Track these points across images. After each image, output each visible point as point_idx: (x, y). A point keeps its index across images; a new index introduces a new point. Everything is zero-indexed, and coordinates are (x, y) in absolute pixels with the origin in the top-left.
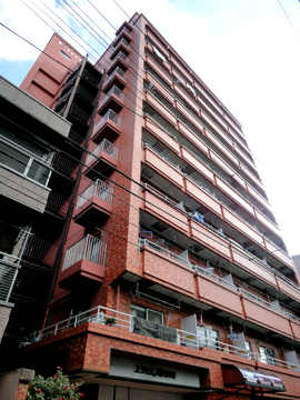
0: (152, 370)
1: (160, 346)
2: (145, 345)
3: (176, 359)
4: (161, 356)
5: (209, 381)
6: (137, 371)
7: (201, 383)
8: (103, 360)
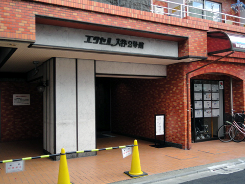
0: (109, 40)
1: (113, 12)
2: (90, 11)
3: (138, 26)
4: (116, 23)
5: (188, 50)
6: (88, 41)
7: (179, 52)
8: (25, 27)
